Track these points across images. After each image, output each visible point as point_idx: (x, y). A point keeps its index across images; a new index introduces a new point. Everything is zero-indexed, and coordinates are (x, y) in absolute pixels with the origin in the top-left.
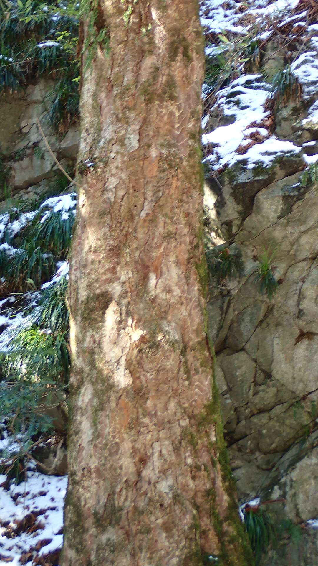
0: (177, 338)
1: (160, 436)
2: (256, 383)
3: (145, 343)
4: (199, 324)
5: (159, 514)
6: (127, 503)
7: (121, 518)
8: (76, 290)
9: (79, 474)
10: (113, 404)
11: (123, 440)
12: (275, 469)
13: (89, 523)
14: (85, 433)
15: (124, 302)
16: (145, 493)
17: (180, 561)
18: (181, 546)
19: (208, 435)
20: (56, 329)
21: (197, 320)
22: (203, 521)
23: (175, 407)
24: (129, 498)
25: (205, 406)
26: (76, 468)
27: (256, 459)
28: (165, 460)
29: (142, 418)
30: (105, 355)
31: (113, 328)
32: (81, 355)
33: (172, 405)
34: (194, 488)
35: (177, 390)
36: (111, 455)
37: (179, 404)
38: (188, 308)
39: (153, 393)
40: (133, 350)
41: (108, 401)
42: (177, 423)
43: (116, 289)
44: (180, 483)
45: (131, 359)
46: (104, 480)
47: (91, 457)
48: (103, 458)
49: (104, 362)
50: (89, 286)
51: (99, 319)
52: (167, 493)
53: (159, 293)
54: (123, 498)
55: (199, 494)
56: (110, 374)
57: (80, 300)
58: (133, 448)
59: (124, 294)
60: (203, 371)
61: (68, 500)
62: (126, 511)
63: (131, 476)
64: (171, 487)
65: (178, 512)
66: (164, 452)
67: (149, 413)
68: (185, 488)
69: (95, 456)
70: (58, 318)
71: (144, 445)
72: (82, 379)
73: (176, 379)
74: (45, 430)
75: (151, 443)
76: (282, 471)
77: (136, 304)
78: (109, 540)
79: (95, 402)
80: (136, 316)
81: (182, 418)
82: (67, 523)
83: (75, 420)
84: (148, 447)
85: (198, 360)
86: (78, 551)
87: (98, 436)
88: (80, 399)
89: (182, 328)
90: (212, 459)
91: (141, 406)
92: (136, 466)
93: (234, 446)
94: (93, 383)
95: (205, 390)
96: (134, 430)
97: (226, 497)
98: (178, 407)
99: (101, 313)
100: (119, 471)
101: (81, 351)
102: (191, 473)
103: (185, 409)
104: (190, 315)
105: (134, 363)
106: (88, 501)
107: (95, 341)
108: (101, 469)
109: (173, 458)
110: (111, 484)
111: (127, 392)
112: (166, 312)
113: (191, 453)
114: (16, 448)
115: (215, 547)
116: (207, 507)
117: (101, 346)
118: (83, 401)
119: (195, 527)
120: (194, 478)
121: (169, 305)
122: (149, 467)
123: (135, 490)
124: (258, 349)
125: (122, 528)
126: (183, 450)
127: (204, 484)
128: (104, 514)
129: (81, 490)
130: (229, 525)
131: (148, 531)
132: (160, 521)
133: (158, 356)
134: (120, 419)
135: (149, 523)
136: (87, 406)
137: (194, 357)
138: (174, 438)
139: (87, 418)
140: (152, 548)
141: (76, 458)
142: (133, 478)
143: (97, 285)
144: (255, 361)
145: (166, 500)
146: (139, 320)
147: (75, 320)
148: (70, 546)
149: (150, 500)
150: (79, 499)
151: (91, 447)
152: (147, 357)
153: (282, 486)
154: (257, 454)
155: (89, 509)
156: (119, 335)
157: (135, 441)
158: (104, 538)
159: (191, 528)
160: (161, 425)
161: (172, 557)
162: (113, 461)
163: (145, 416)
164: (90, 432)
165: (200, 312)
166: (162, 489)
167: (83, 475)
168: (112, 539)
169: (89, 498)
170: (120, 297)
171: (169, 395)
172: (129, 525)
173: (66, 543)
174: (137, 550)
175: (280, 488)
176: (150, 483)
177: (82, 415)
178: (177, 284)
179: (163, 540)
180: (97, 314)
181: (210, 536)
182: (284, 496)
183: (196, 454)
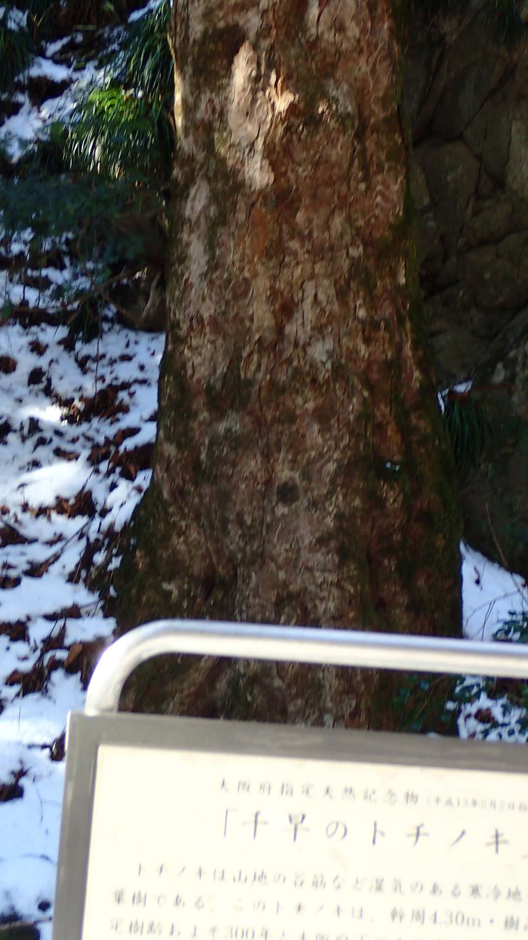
0: (350, 109)
1: (316, 271)
2: (478, 196)
3: (297, 116)
4: (388, 88)
5: (308, 393)
6: (260, 376)
7: (249, 397)
8: (186, 21)
9: (185, 327)
10: (241, 216)
11: (255, 275)
12: (500, 336)
13: (200, 402)
14: (195, 261)
15: (265, 44)
16: (289, 361)
17: (339, 467)
18: (342, 445)
19: (394, 275)
20: (151, 90)
21: (385, 81)
22: (379, 409)
23: (342, 226)
24: (263, 368)
25: (391, 226)
26: (179, 316)
27: (471, 319)
28: (321, 310)
29: (287, 241)
30: (231, 132)
31: (244, 90)
32: (191, 133)
33: (338, 222)
34: (367, 356)
35: (346, 197)
36: (236, 297)
37: (349, 220)
38: (372, 60)
39: (306, 201)
40: (276, 127)
41: (234, 210)
42: (344, 252)
43: (252, 22)
44: (344, 348)
45: (273, 142)
46: (224, 338)
47: (204, 299)
48: (222, 302)
49: (228, 145)
50: (208, 15)
51: (223, 72)
52: (324, 364)
53: (322, 33)
54: (253, 367)
55: (375, 368)
56: (239, 166)
57: (191, 40)
58: (272, 288)
59: (265, 32)
60: (390, 169)
61: (164, 367)
62: (257, 387)
63: (267, 334)
64: (330, 354)
65: (339, 393)
66: (322, 297)
67: (300, 234)
68: (353, 354)
69: (211, 298)
70: (154, 71)
71: (290, 284)
72: (193, 173)
73: (346, 177)
74: (130, 255)
75: (300, 282)
76: (512, 341)
77: (284, 48)
78: (228, 431)
79: (213, 211)
80: (283, 70)
81: (353, 243)
82: (164, 403)
83: (181, 240)
84: (295, 288)
85: (383, 149)
86: (179, 447)
87: (216, 267)
88: (189, 204)
89: (360, 94)
90: (398, 312)
91: (287, 222)
92: (275, 317)
93: (437, 297)
94: (209, 181)
95: (392, 201)
96: (274, 259)
97: (417, 374)
98: (347, 226)
99: (225, 62)
100: (248, 324)
101: (191, 125)
102: (363, 333)
103: (358, 230)
104: (373, 71)
105: (278, 148)
106: (197, 369)
107: (214, 110)
108: (220, 319)
109: (336, 307)
110: (235, 344)
111: (265, 197)
112: (334, 66)
113: (364, 300)
114: (84, 283)
115: (396, 449)
116: (386, 387)
117: (225, 119)
118: (192, 208)
119: (365, 416)
120: (367, 341)
121: (339, 53)
122: (297, 320)
123: (272, 356)
124: (485, 138)
125: (250, 413)
126: (352, 295)
127: (384, 351)
128: (222, 389)
129: (186, 351)
130: (419, 418)
131: (291, 418)
132: (310, 405)
133: (318, 138)
134: (252, 241)
135: (293, 407)
136: (199, 218)
137: (376, 144)
138: (338, 276)
139: (199, 237)
140: (297, 445)
141: (180, 301)
142: (270, 337)
143: (221, 15)
144: (479, 157)
145: (321, 373)
146: (288, 77)
147: (183, 73)
148: (169, 438)
149: (297, 372)
150: (184, 366)
151: (205, 284)
152: (299, 139)
153: (510, 365)
154: (473, 311)
155: (199, 381)
156: (254, 101)
157: (275, 278)
158: (221, 427)
159: (358, 419)
160: (318, 253)
161: (328, 461)
162: (239, 308)
163: (292, 238)
164: (204, 260)
165: (391, 69)
166: (316, 356)
167: (191, 328)
168: (234, 429)
169: (200, 365)
170: (259, 35)
171: (333, 206)
172: (261, 408)
173: (161, 434)
174: (273, 448)
175: (506, 367)
176: (296, 345)
177: (191, 232)
178: (353, 18)
179: (314, 435)
180: (218, 64)
181: (389, 433)
182: (511, 380)
183: (372, 303)
